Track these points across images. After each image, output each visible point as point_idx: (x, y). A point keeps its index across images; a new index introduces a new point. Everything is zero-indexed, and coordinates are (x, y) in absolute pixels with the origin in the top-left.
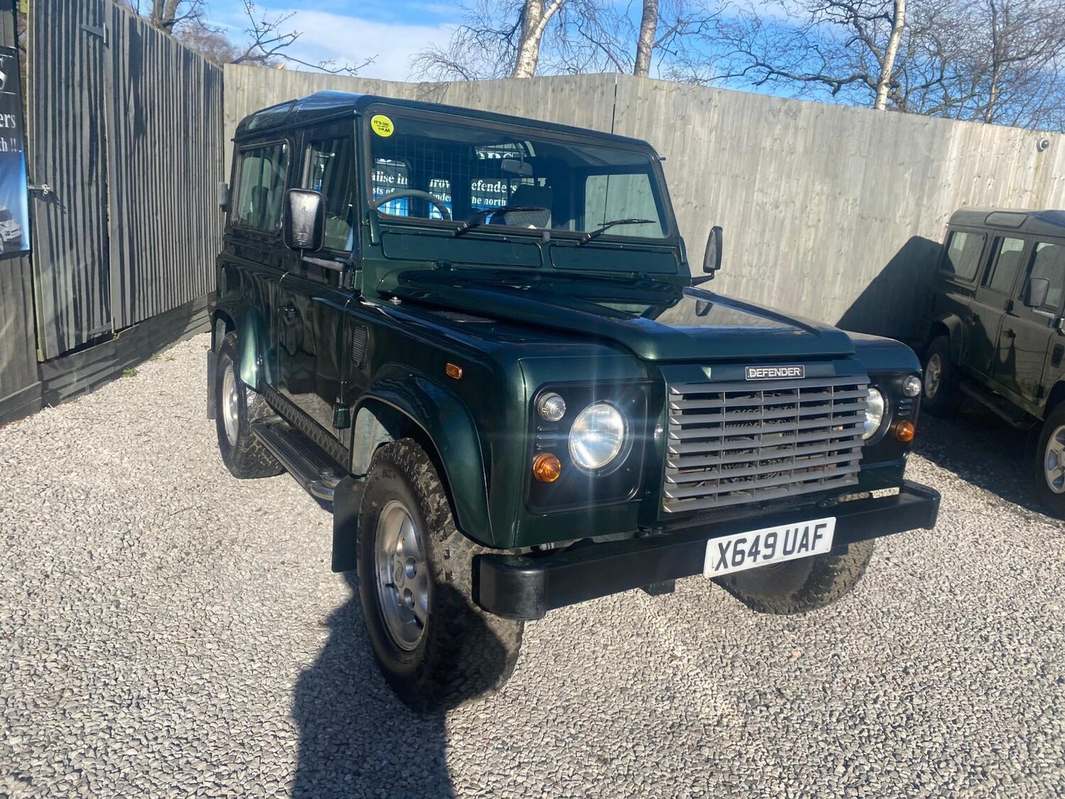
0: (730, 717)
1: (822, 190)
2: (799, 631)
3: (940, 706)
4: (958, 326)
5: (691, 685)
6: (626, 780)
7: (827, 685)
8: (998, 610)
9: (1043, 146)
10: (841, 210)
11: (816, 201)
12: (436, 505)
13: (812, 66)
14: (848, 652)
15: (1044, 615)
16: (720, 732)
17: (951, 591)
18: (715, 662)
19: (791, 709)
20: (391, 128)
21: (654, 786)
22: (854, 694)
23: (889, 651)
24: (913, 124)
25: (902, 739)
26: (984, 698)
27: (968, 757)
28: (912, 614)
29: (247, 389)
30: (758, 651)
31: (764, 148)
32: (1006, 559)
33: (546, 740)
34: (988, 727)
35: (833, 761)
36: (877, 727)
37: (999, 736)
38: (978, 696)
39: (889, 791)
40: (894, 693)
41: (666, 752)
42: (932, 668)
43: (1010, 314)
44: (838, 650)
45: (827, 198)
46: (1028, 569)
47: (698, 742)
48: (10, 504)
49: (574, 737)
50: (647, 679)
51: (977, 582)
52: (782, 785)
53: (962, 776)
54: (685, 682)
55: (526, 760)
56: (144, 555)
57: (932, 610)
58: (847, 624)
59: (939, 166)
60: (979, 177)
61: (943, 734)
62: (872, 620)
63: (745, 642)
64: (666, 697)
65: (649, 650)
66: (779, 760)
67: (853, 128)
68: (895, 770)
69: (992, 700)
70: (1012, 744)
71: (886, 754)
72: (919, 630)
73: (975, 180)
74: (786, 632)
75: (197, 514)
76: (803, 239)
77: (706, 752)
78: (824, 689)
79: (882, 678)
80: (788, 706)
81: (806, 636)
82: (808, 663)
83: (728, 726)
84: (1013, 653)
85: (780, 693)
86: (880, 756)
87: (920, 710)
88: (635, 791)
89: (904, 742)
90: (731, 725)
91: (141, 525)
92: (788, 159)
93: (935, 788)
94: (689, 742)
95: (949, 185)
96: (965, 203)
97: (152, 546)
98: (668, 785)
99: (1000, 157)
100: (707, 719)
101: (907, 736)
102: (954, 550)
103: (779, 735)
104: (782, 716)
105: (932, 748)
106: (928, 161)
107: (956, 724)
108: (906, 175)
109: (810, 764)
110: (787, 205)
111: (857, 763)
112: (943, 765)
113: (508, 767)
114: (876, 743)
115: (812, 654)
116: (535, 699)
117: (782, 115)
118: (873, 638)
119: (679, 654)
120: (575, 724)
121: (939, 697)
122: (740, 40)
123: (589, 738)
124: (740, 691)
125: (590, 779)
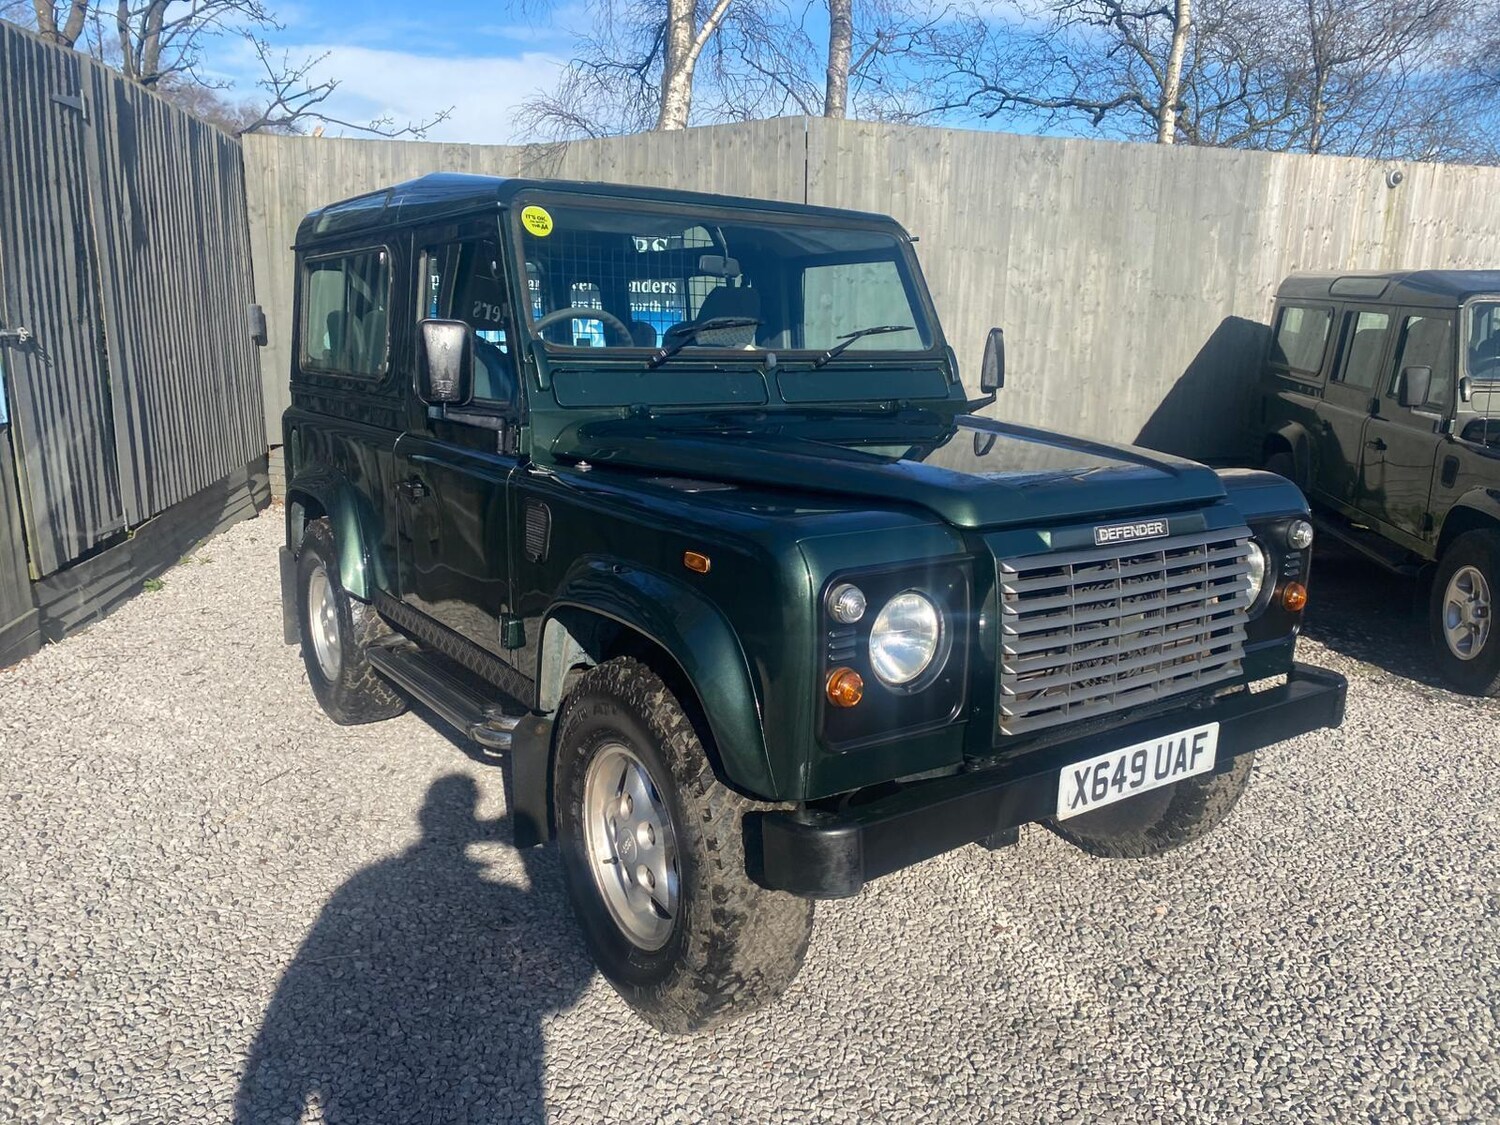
0: (1090, 1005)
1: (1099, 261)
2: (1158, 878)
3: (1367, 966)
4: (1302, 437)
5: (1028, 965)
6: (968, 1103)
7: (1211, 951)
8: (1418, 827)
9: (1395, 181)
10: (1126, 286)
11: (1092, 276)
12: (683, 748)
13: (1061, 85)
14: (1231, 903)
15: (1478, 829)
16: (1081, 1026)
17: (1348, 807)
18: (1055, 930)
19: (1170, 986)
20: (550, 223)
21: (1007, 1108)
22: (1249, 960)
23: (1283, 896)
24: (1217, 160)
25: (1325, 1016)
26: (1422, 950)
27: (1417, 1033)
28: (1305, 843)
29: (351, 600)
30: (1109, 911)
31: (1017, 208)
32: (1411, 756)
33: (850, 1057)
34: (1435, 989)
35: (1239, 1053)
36: (1290, 1002)
37: (1451, 1000)
38: (1413, 948)
39: (1321, 1087)
40: (1303, 954)
41: (1014, 1060)
42: (1345, 914)
43: (1377, 418)
44: (1216, 901)
45: (1107, 272)
46: (1444, 768)
47: (1055, 1043)
48: (30, 786)
49: (887, 1050)
50: (968, 962)
51: (1379, 792)
52: (1179, 1093)
53: (1414, 1059)
54: (1020, 961)
55: (828, 1088)
56: (236, 844)
57: (1330, 835)
58: (1221, 863)
59: (1257, 218)
60: (1312, 229)
61: (1377, 1004)
62: (1253, 855)
63: (1088, 899)
64: (998, 986)
65: (962, 921)
66: (1167, 1058)
67: (1137, 173)
68: (1324, 1058)
69: (1432, 952)
70: (1471, 1010)
71: (1309, 1038)
72: (1318, 864)
73: (1306, 233)
74: (1140, 881)
75: (298, 781)
76: (1079, 330)
77: (1069, 1056)
78: (1208, 956)
79: (1283, 935)
80: (1165, 983)
81: (1169, 885)
82: (1179, 921)
83: (1089, 1017)
84: (1448, 885)
85: (1150, 966)
86: (1301, 1041)
87: (1342, 973)
88: (983, 1116)
89: (1329, 1020)
90: (1094, 1016)
91: (223, 803)
92: (1051, 221)
93: (1381, 1079)
94: (1042, 1044)
95: (1272, 243)
96: (1294, 267)
97: (245, 831)
98: (1027, 1105)
99: (1338, 199)
100: (1060, 1009)
101: (1332, 1011)
102: (1341, 750)
103: (1161, 1025)
104: (1160, 997)
105: (1367, 1024)
106: (1242, 211)
107: (1392, 988)
108: (1213, 234)
109: (1209, 1060)
110: (1053, 285)
111: (1272, 1054)
112: (1386, 1046)
113: (806, 1099)
114: (1292, 1024)
115: (1182, 909)
116: (823, 1002)
117: (1038, 160)
118: (1258, 880)
119: (1004, 924)
120: (884, 1032)
121: (1363, 953)
122: (959, 56)
123: (907, 1049)
124: (1097, 968)
125: (920, 1105)
